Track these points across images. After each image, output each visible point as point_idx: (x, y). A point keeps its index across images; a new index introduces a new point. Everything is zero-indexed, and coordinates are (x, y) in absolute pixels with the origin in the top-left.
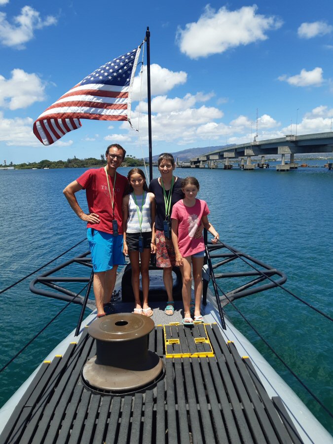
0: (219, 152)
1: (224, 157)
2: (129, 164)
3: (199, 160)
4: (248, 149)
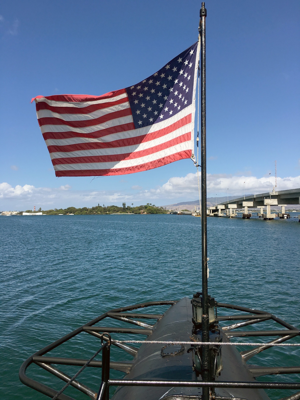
0: (238, 201)
1: (243, 206)
2: (149, 211)
3: (218, 208)
4: (267, 199)
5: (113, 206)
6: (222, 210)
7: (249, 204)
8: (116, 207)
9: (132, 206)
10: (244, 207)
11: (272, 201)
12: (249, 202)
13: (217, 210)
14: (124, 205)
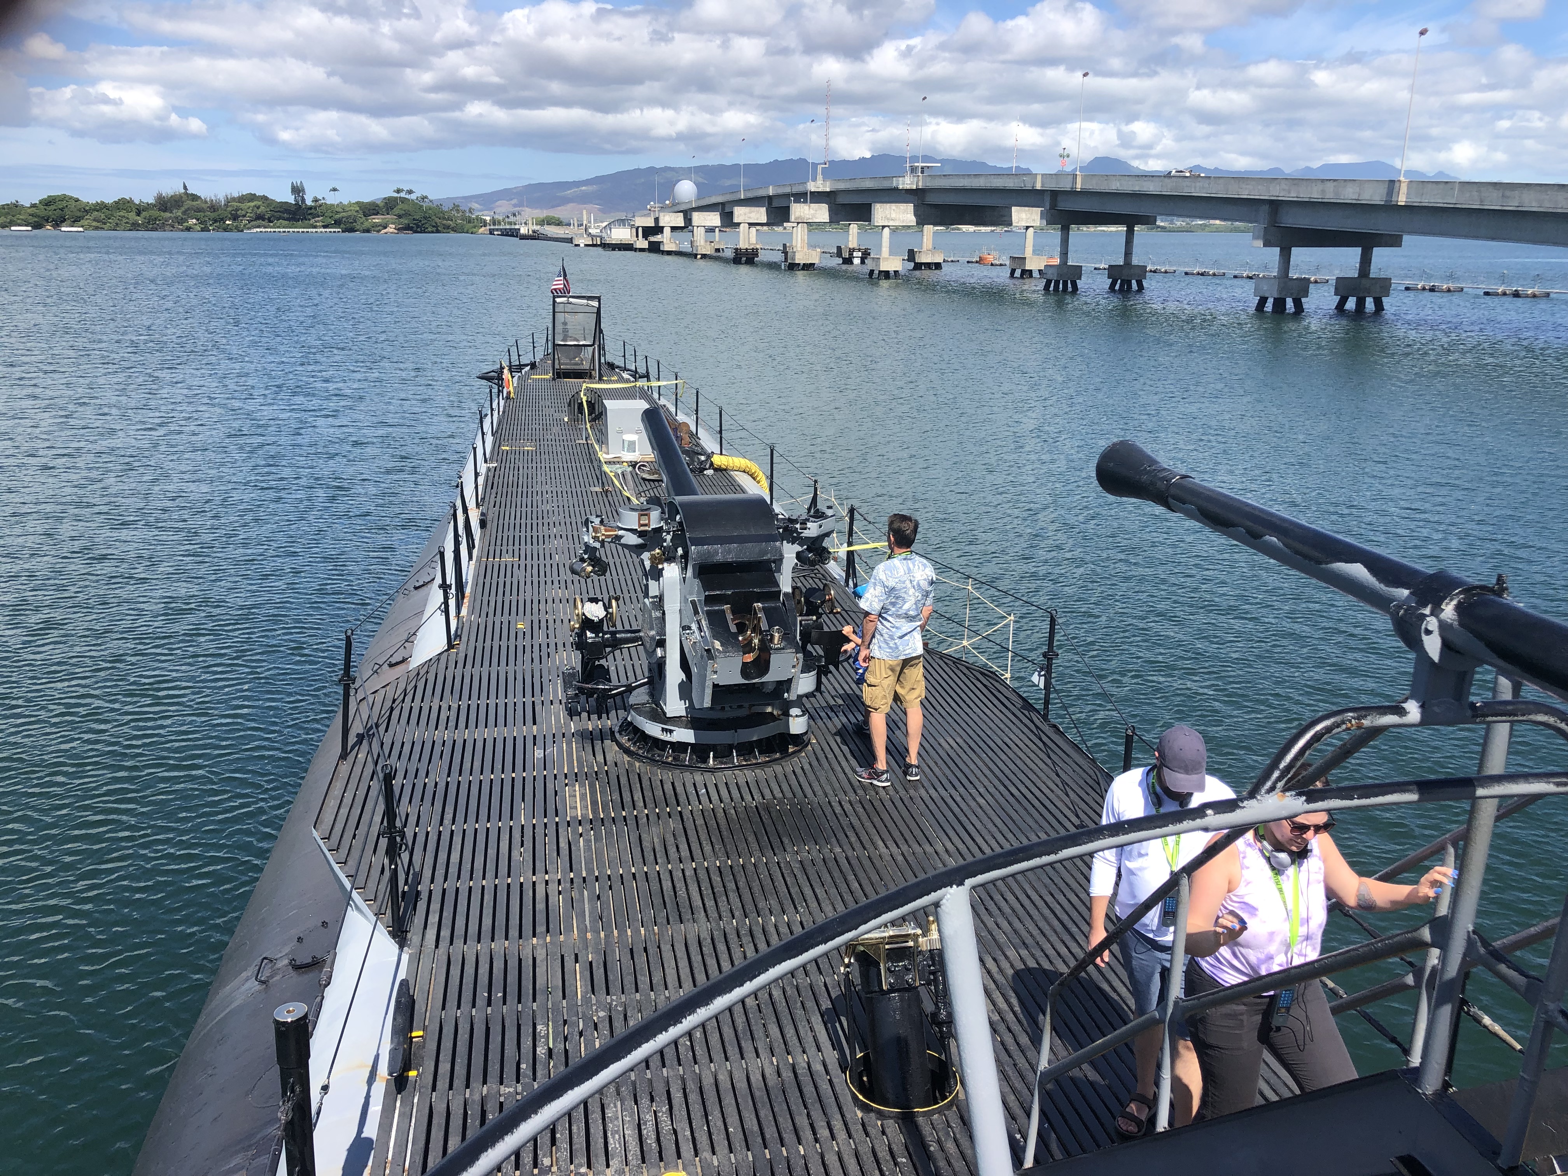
0: (723, 204)
1: (736, 220)
2: (405, 221)
3: (661, 224)
4: (800, 202)
5: (252, 197)
6: (674, 229)
7: (753, 215)
8: (265, 198)
9: (332, 199)
10: (738, 224)
11: (812, 212)
12: (753, 209)
13: (657, 229)
14: (297, 190)
